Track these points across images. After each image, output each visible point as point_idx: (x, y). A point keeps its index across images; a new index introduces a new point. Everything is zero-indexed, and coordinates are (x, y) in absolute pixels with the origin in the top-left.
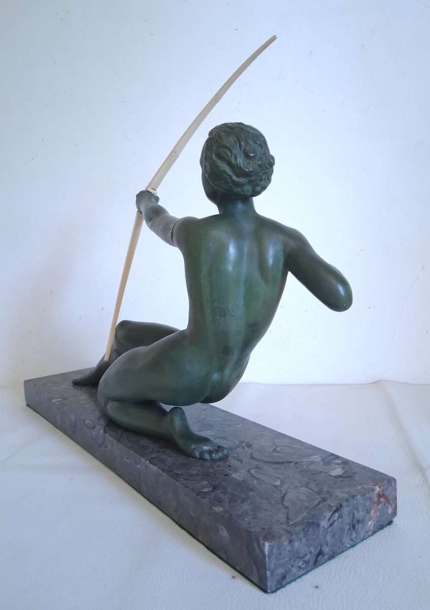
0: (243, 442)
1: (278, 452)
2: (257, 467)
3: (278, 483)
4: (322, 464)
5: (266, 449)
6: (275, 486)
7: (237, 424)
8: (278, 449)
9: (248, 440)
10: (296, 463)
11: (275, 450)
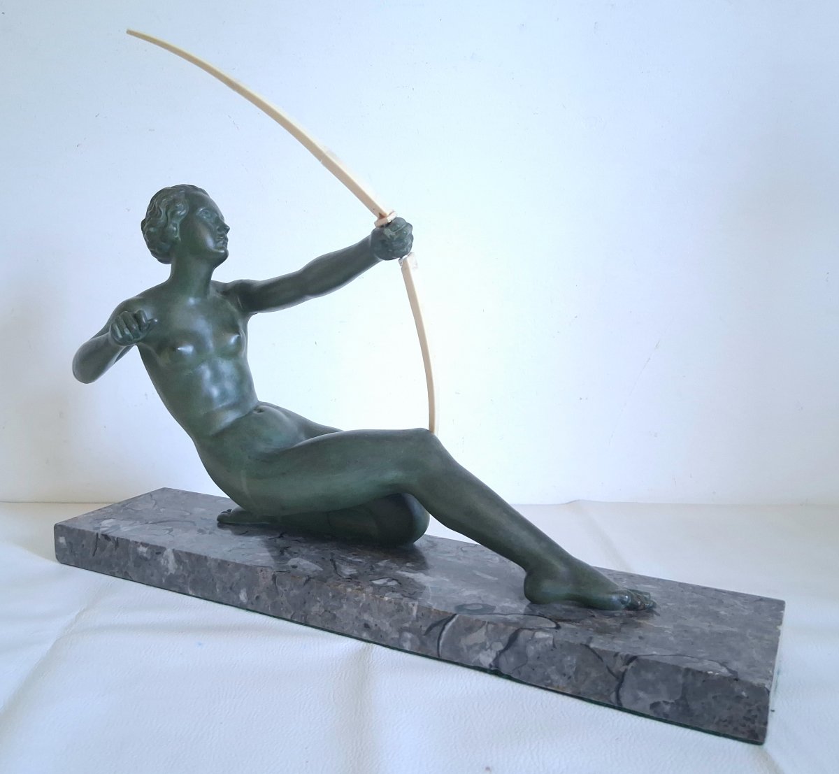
0: (210, 533)
1: (167, 529)
2: (185, 517)
3: (162, 510)
4: (121, 526)
5: (180, 530)
6: (164, 508)
7: (230, 551)
8: (168, 532)
9: (205, 535)
10: (147, 523)
11: (171, 530)
